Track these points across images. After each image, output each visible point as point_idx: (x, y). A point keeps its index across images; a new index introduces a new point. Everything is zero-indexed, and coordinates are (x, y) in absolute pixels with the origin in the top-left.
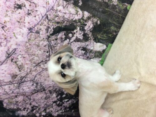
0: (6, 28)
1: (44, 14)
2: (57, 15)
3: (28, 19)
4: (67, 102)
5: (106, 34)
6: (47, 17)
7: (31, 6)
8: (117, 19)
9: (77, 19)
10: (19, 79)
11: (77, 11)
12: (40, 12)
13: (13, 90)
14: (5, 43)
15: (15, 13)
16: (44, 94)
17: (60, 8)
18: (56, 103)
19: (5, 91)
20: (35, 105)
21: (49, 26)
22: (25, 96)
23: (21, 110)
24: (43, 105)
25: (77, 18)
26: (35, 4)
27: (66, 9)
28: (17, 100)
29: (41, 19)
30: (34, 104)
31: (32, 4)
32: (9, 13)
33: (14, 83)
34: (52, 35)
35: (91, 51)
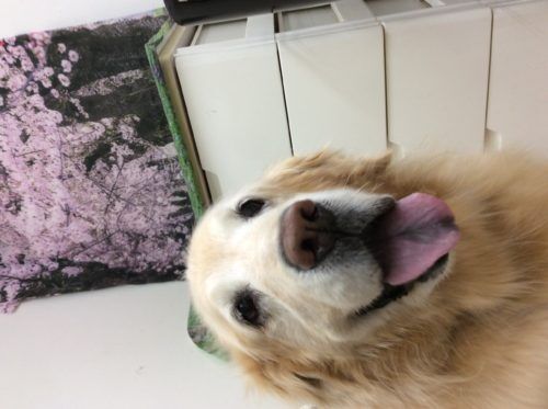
1: (59, 154)
2: (73, 146)
3: (49, 169)
6: (65, 155)
7: (40, 155)
11: (92, 126)
12: (53, 154)
14: (52, 202)
17: (70, 136)
21: (76, 163)
25: (99, 133)
26: (41, 151)
29: (60, 161)
32: (29, 174)
34: (89, 169)
35: (166, 161)
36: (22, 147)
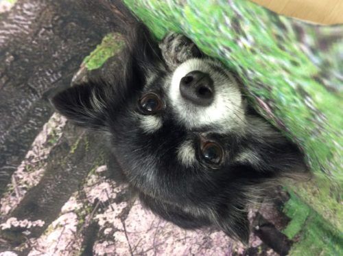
9: (76, 223)
25: (72, 224)
27: (48, 249)
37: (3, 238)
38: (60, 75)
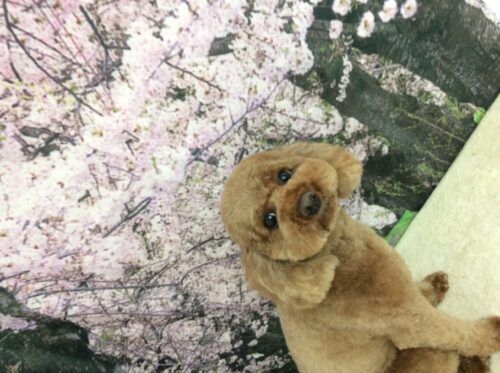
0: (135, 145)
1: (239, 117)
2: (272, 122)
3: (194, 126)
4: (257, 360)
5: (402, 182)
6: (245, 125)
7: (209, 96)
8: (440, 146)
9: (325, 136)
10: (144, 276)
11: (329, 116)
12: (230, 110)
13: (123, 304)
14: (127, 181)
15: (165, 108)
16: (200, 327)
17: (285, 104)
18: (228, 360)
19: (100, 304)
20: (170, 355)
21: (246, 147)
22: (149, 326)
23: (130, 364)
24: (190, 359)
25: (324, 131)
26: (220, 90)
27: (299, 108)
28: (127, 335)
29: (227, 128)
30: (167, 351)
31: (213, 90)
32: (152, 108)
33: (128, 285)
36: (196, 59)
37: (334, 58)
38: (475, 93)
